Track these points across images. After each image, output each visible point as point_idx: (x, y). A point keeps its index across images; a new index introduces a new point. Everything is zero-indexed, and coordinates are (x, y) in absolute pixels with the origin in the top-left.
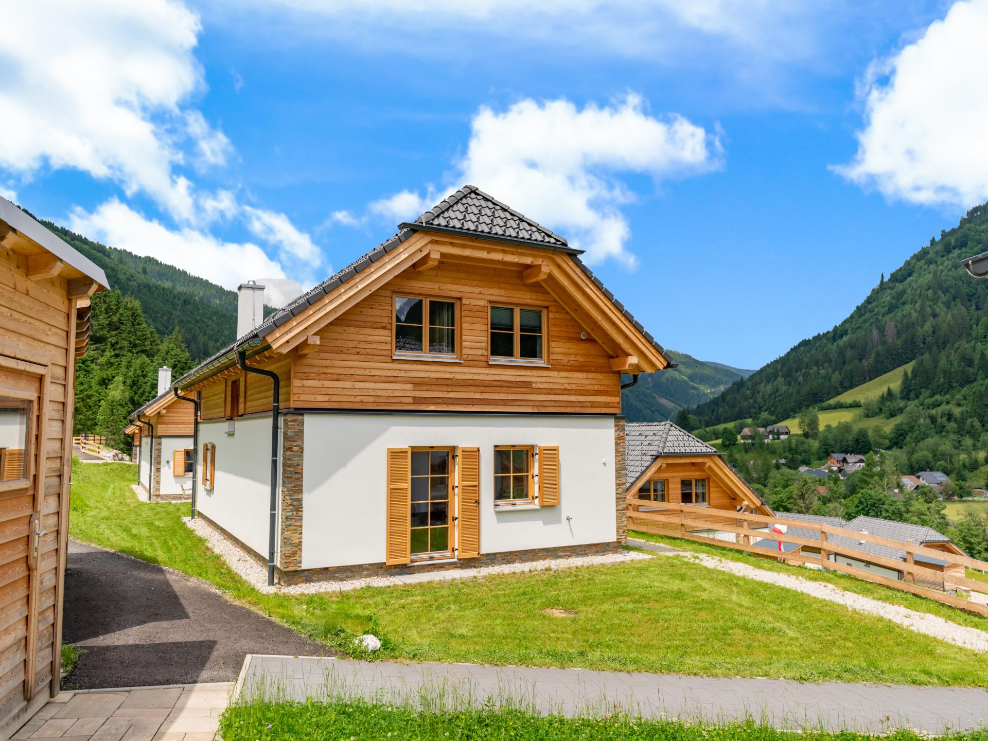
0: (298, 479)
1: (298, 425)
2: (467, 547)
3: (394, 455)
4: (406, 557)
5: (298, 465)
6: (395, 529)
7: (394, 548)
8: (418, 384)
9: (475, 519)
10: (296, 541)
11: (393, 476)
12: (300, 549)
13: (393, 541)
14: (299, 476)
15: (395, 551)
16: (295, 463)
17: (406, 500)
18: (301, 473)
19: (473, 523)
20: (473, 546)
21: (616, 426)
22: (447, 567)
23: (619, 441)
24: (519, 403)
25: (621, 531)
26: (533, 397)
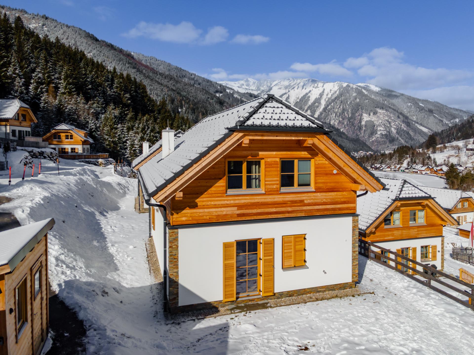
0: (176, 261)
1: (175, 234)
2: (267, 290)
3: (226, 246)
4: (233, 297)
5: (175, 255)
6: (227, 283)
7: (227, 293)
8: (240, 207)
9: (272, 276)
10: (175, 292)
11: (226, 257)
12: (178, 296)
13: (227, 290)
14: (176, 260)
15: (228, 295)
16: (174, 254)
17: (233, 269)
18: (177, 259)
19: (270, 277)
20: (270, 290)
21: (353, 220)
22: (256, 300)
23: (355, 228)
24: (297, 212)
25: (355, 276)
26: (305, 208)
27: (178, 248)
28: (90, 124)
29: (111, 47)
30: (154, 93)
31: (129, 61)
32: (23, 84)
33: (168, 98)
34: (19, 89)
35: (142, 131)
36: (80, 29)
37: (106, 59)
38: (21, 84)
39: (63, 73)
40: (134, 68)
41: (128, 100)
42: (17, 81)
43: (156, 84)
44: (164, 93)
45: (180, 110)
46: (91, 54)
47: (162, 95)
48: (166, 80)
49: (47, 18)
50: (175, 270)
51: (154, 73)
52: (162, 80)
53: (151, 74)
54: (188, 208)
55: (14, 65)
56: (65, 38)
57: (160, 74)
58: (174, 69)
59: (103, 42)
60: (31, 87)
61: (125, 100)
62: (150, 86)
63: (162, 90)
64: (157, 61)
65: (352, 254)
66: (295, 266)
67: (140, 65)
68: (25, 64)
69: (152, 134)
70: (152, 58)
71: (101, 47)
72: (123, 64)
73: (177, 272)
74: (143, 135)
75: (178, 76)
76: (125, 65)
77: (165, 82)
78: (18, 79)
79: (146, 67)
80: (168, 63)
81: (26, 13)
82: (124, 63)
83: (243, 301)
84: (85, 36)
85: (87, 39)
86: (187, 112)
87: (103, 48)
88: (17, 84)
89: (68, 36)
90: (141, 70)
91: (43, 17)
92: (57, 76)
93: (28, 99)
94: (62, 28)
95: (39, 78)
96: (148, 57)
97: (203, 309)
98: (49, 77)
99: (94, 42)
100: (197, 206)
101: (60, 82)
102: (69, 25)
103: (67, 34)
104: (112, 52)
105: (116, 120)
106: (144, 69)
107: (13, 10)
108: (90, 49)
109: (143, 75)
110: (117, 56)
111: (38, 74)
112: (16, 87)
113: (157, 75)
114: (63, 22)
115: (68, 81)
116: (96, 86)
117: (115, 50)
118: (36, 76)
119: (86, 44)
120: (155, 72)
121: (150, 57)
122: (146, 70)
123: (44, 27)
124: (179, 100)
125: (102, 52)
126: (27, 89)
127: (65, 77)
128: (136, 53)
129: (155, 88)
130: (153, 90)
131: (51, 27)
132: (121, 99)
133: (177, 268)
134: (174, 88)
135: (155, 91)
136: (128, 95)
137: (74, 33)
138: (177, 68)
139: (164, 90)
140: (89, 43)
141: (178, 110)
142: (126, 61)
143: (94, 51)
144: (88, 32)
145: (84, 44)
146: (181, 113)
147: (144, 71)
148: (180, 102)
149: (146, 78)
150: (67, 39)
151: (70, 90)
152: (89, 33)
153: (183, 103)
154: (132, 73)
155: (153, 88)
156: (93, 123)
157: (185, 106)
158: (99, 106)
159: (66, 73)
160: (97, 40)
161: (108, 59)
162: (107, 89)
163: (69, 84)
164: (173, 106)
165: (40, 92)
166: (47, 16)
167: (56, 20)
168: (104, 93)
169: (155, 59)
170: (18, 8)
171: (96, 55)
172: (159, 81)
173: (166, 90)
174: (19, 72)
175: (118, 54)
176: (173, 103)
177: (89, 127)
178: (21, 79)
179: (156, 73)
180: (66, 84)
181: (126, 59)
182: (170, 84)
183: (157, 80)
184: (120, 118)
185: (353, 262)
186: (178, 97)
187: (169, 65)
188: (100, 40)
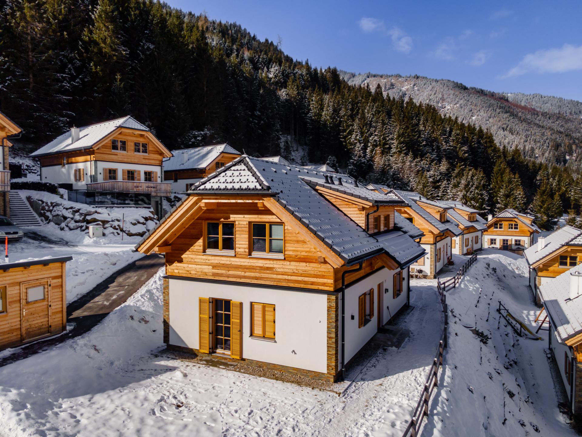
1: (167, 283)
2: (235, 353)
3: (201, 301)
4: (207, 350)
6: (202, 334)
7: (202, 344)
8: (214, 266)
11: (201, 311)
12: (169, 336)
13: (202, 341)
15: (202, 346)
19: (238, 341)
20: (237, 353)
21: (328, 299)
22: (228, 360)
23: (330, 310)
24: (266, 279)
25: (331, 368)
26: (275, 276)
27: (169, 294)
28: (412, 182)
29: (481, 93)
30: (532, 139)
31: (501, 105)
32: (362, 148)
33: (550, 143)
34: (358, 153)
35: (465, 188)
36: (448, 80)
37: (473, 107)
38: (360, 148)
39: (396, 133)
40: (506, 112)
41: (465, 153)
42: (357, 146)
43: (535, 128)
44: (545, 138)
45: (567, 157)
46: (458, 105)
47: (542, 141)
48: (550, 121)
49: (418, 78)
50: (167, 313)
51: (534, 114)
52: (544, 121)
53: (529, 116)
54: (176, 262)
55: (356, 132)
56: (433, 93)
57: (542, 114)
58: (567, 105)
59: (472, 88)
60: (367, 151)
61: (461, 154)
62: (527, 132)
63: (543, 134)
64: (542, 98)
65: (328, 340)
66: (264, 337)
67: (515, 107)
68: (366, 129)
69: (476, 191)
70: (535, 96)
71: (469, 96)
72: (494, 110)
73: (168, 315)
74: (465, 193)
75: (573, 112)
76: (496, 111)
77: (548, 123)
78: (358, 144)
79: (525, 108)
80: (558, 97)
81: (400, 76)
82: (495, 108)
83: (218, 357)
84: (453, 88)
85: (455, 90)
86: (578, 160)
87: (471, 96)
88: (357, 149)
89: (436, 91)
90: (516, 113)
91: (414, 77)
92: (391, 137)
93: (365, 162)
94: (431, 84)
95: (375, 141)
96: (530, 95)
97: (188, 353)
98: (384, 139)
99: (462, 92)
100: (183, 261)
101: (393, 142)
102: (438, 79)
103: (435, 89)
104: (482, 98)
105: (441, 177)
106: (520, 112)
107: (390, 76)
108: (457, 100)
109: (518, 119)
110: (487, 101)
111: (374, 137)
112: (356, 152)
113: (538, 116)
114: (432, 78)
115: (399, 141)
116: (431, 142)
117: (486, 95)
118: (372, 140)
119: (453, 95)
120: (534, 112)
121: (533, 95)
122: (523, 113)
123: (415, 86)
124: (568, 144)
125: (471, 101)
126: (365, 152)
127: (397, 137)
128: (515, 93)
129: (533, 133)
130: (530, 136)
131: (421, 85)
132: (457, 153)
133: (169, 312)
134: (562, 130)
135: (533, 137)
136: (465, 148)
137: (441, 86)
138: (572, 102)
139: (545, 134)
140: (457, 93)
141: (565, 157)
142: (497, 106)
143: (461, 102)
144: (456, 81)
145: (451, 96)
146: (569, 161)
147: (520, 114)
148: (568, 147)
149: (521, 123)
150: (435, 94)
151: (401, 149)
152: (457, 83)
153: (574, 147)
154: (503, 118)
155: (530, 133)
156: (414, 181)
157: (577, 151)
158: (427, 163)
159: (398, 132)
160: (465, 88)
161: (475, 108)
162: (442, 144)
163: (400, 143)
164: (556, 153)
165: (374, 154)
166: (418, 75)
167: (426, 78)
168: (438, 148)
169: (540, 96)
170: (393, 74)
171: (462, 105)
172: (541, 124)
173: (549, 134)
174: (360, 137)
175: (487, 100)
176: (558, 149)
177: (410, 186)
178: (360, 143)
179: (537, 114)
180: (398, 143)
181: (498, 103)
182: (556, 125)
183: (537, 122)
184: (446, 175)
185: (328, 351)
186: (567, 141)
187: (561, 100)
188: (469, 88)
